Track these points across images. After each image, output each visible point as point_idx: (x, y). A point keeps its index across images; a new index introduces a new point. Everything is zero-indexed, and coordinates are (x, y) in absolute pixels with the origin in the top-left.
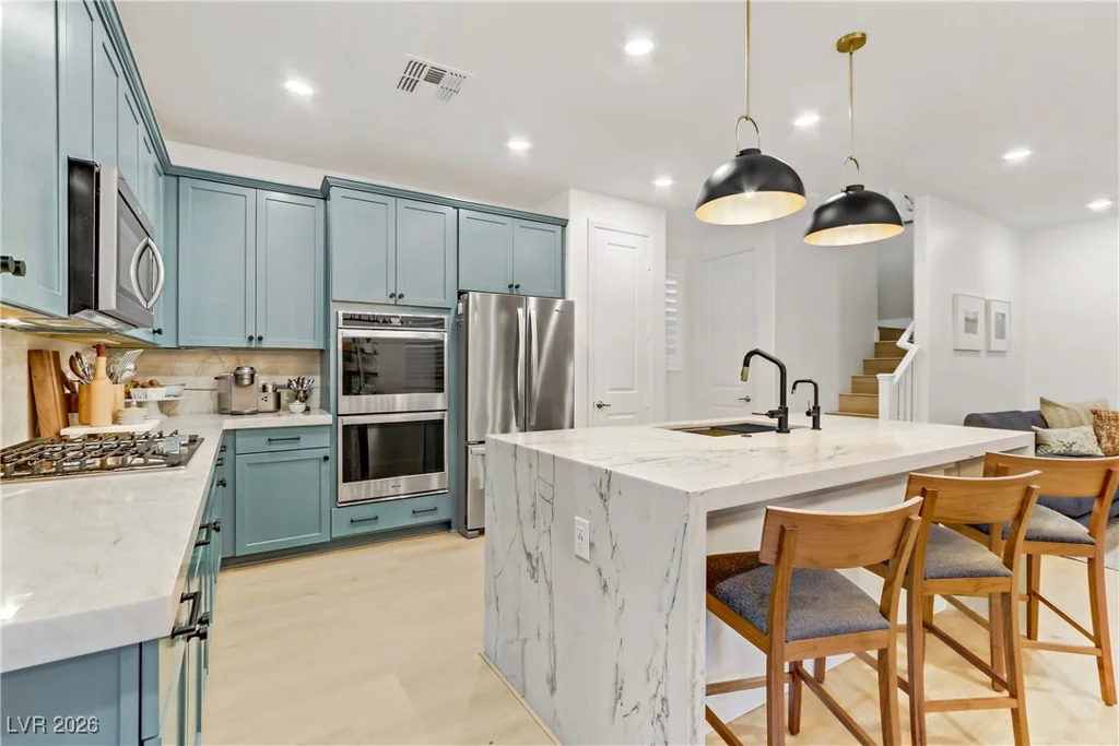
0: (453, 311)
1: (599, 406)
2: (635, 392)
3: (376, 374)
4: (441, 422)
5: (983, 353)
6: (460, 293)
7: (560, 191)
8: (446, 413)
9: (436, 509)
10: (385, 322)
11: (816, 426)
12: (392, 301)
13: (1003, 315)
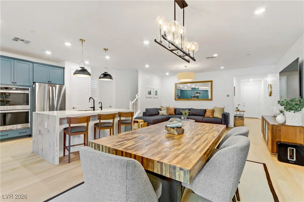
0: (32, 87)
1: (73, 108)
2: (83, 105)
3: (9, 101)
4: (28, 112)
5: (153, 98)
6: (34, 83)
7: (63, 61)
8: (30, 110)
9: (26, 132)
10: (11, 89)
11: (102, 109)
12: (13, 84)
13: (157, 91)
